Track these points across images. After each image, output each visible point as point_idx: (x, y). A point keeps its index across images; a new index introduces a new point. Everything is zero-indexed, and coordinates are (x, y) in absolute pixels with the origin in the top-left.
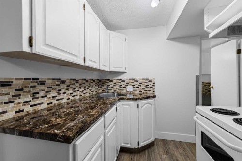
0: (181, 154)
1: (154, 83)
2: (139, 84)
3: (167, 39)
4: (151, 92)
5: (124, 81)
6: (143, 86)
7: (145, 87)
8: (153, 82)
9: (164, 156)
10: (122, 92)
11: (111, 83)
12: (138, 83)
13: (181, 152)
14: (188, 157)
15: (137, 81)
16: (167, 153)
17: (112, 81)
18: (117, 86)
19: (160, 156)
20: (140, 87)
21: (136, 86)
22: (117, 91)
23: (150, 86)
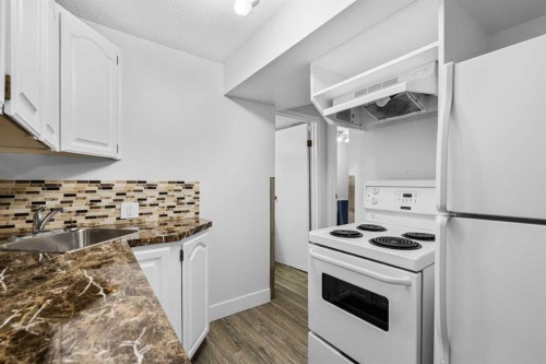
0: (260, 333)
1: (197, 193)
2: (158, 196)
3: (226, 96)
4: (191, 215)
5: (108, 187)
6: (170, 201)
7: (175, 204)
8: (195, 189)
9: (237, 355)
10: (101, 223)
11: (52, 194)
12: (155, 193)
13: (258, 329)
14: (273, 332)
15: (152, 187)
16: (238, 345)
17: (54, 187)
18: (78, 205)
19: (230, 360)
20: (161, 204)
21: (150, 201)
22: (81, 220)
23: (187, 200)
